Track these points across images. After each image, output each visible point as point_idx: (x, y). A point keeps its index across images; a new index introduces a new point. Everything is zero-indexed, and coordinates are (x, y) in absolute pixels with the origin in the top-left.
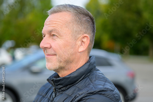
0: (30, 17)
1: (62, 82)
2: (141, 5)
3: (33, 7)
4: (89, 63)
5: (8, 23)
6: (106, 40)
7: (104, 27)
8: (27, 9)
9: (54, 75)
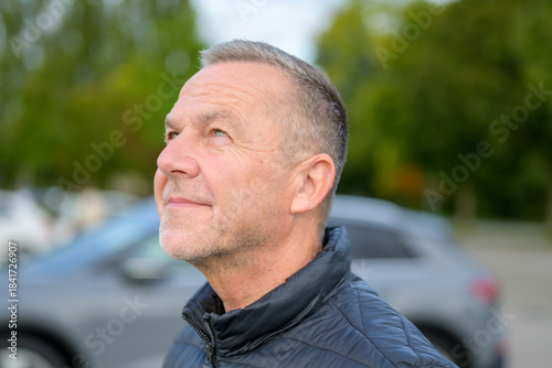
0: (120, 81)
3: (129, 45)
4: (329, 255)
5: (39, 102)
7: (386, 116)
8: (108, 51)
9: (202, 296)
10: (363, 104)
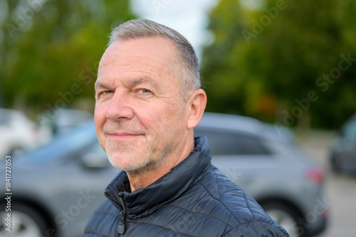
6: (256, 93)
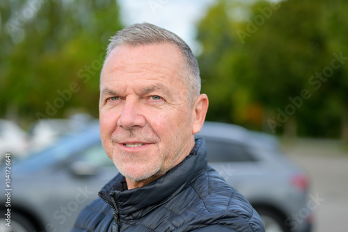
0: (72, 50)
1: (135, 199)
2: (324, 23)
3: (78, 27)
5: (22, 63)
8: (65, 31)
9: (114, 182)
10: (226, 64)
